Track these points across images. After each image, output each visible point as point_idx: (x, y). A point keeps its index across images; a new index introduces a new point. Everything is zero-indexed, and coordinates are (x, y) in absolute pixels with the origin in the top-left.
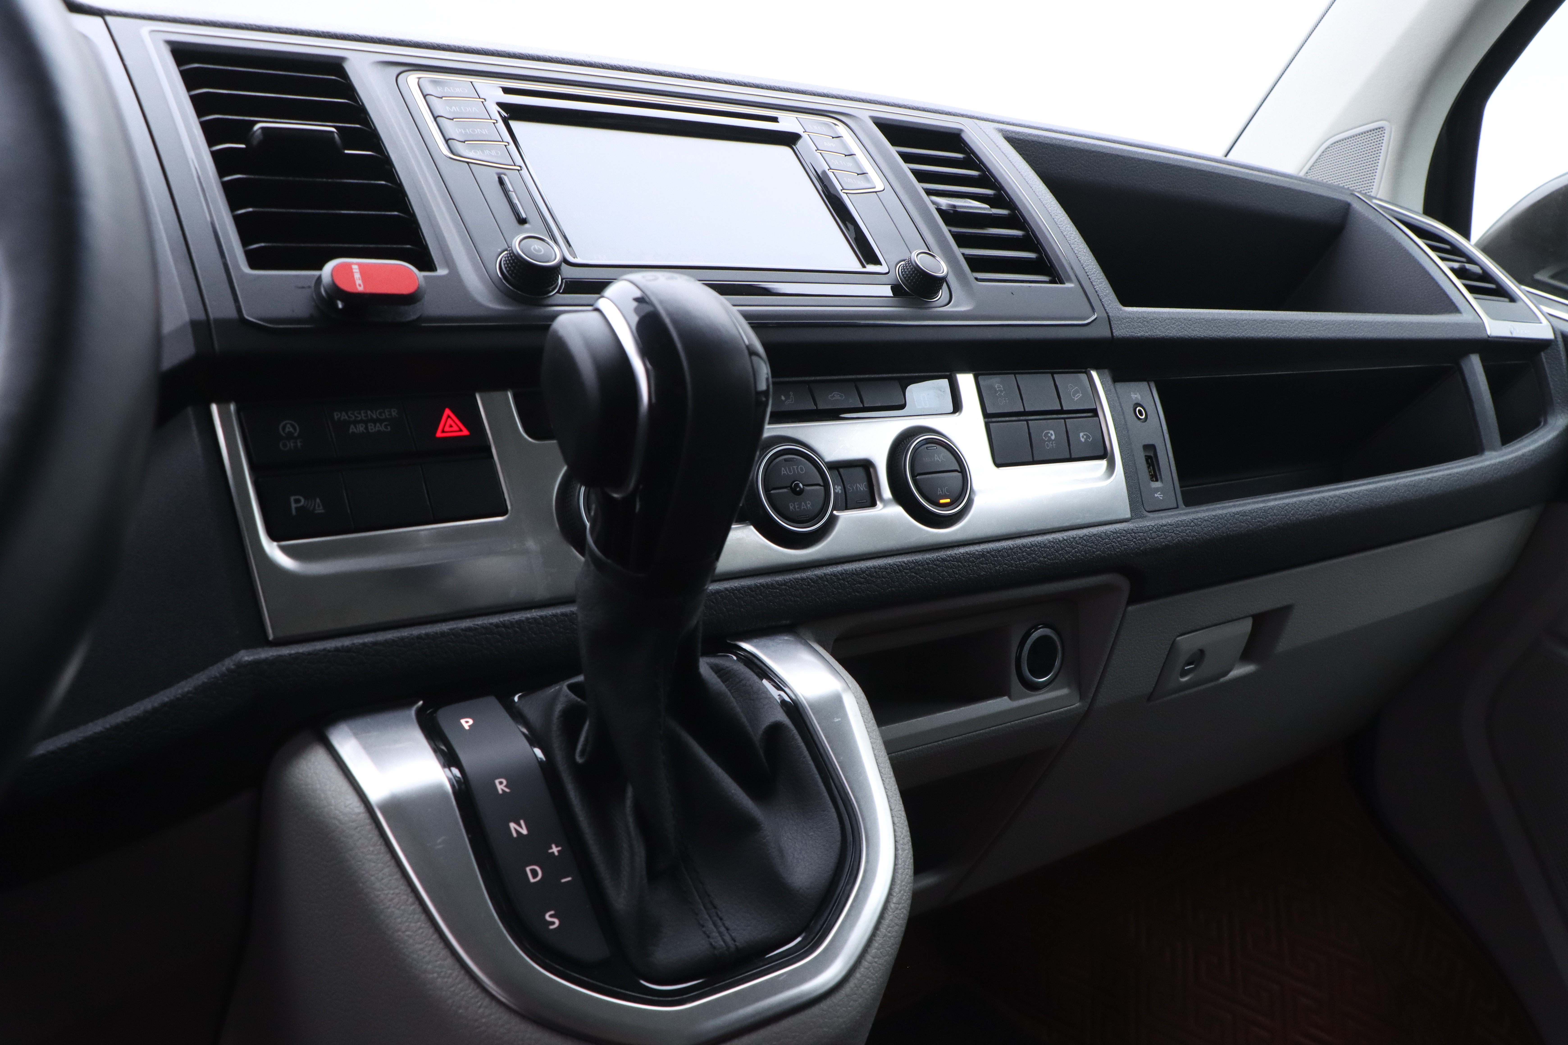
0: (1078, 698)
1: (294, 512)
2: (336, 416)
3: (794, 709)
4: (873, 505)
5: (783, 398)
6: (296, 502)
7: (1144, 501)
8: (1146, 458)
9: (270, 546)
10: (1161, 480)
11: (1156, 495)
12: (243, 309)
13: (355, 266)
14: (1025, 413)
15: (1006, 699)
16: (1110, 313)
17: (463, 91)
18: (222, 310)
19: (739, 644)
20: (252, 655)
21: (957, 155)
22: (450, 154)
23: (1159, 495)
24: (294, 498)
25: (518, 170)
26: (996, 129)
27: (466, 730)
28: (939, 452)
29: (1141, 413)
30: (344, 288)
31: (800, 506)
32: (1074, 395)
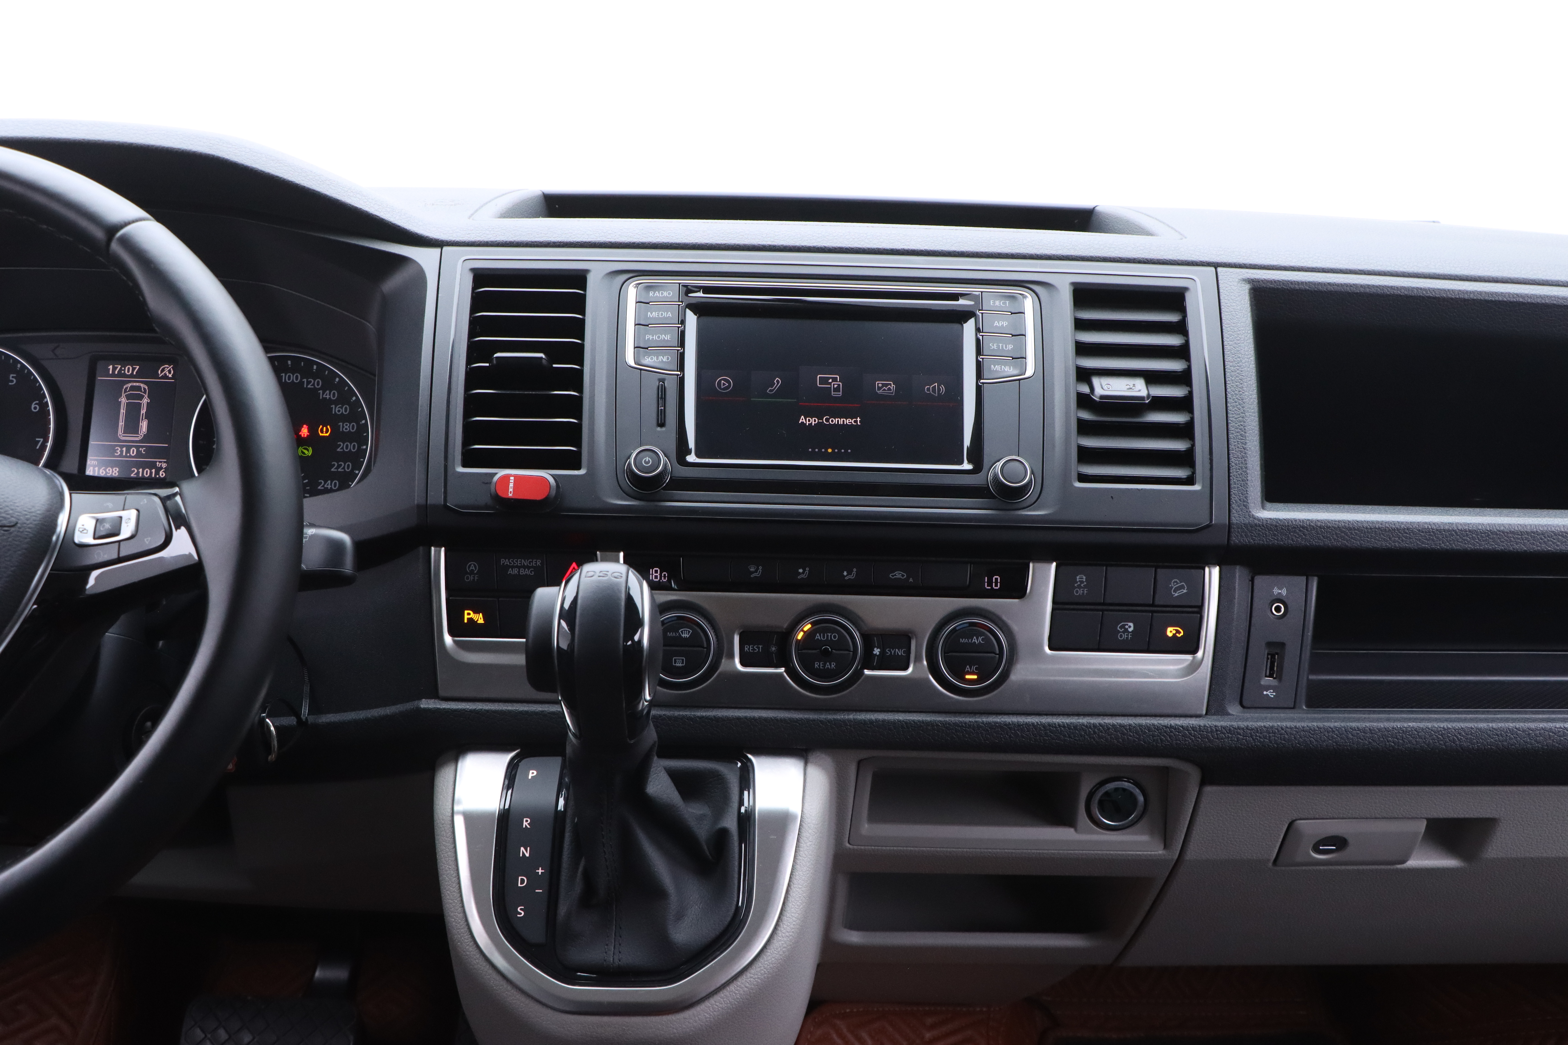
0: (1162, 846)
1: (466, 621)
2: (503, 561)
3: (746, 820)
4: (906, 668)
5: (845, 573)
6: (468, 615)
7: (1245, 697)
8: (1268, 654)
9: (448, 640)
10: (1279, 678)
11: (1265, 693)
12: (449, 498)
13: (512, 478)
14: (1104, 604)
15: (1072, 830)
16: (1234, 520)
17: (669, 294)
18: (436, 497)
19: (750, 756)
20: (426, 704)
21: (1172, 317)
22: (632, 363)
23: (1270, 693)
24: (466, 612)
25: (678, 375)
26: (1244, 280)
27: (530, 778)
28: (982, 634)
29: (1278, 609)
30: (501, 494)
31: (825, 665)
32: (1175, 591)
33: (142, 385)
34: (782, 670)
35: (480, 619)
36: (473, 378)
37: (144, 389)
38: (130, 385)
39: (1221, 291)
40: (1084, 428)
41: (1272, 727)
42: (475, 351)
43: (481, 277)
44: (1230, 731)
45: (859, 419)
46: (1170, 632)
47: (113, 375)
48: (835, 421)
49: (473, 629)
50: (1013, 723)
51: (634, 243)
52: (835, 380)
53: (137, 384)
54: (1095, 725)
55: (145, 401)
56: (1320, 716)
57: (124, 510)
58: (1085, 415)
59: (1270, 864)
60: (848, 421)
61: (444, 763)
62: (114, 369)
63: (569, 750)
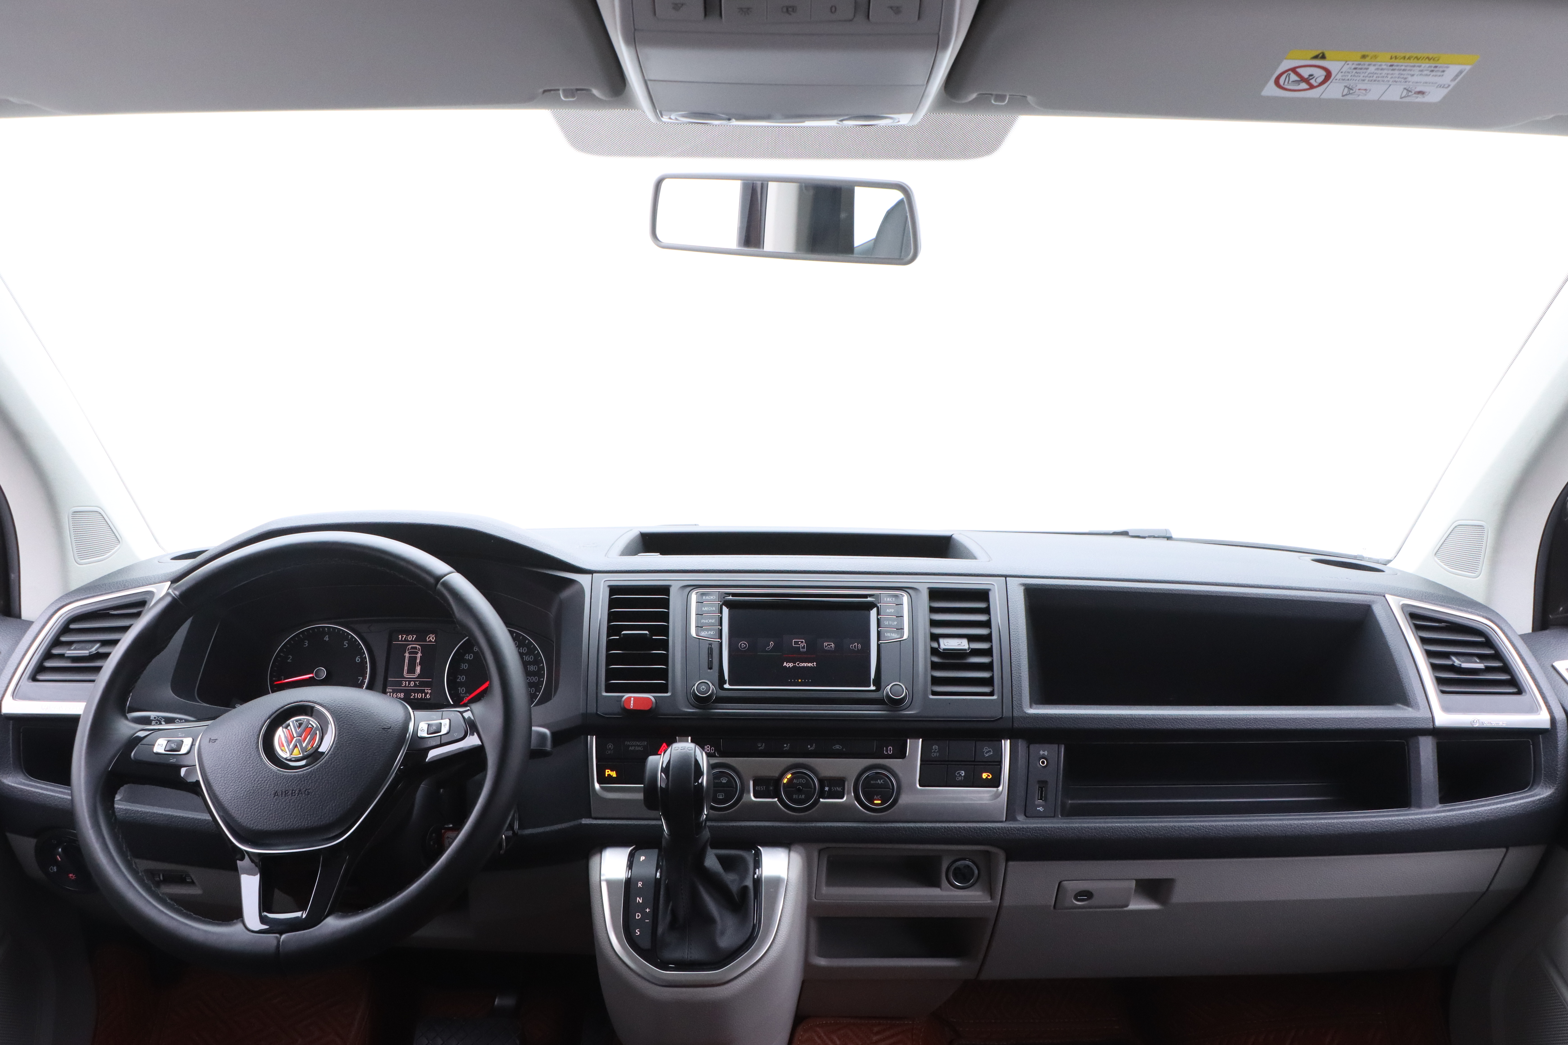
0: (990, 898)
1: (606, 776)
2: (626, 743)
3: (757, 882)
4: (842, 798)
5: (809, 747)
6: (608, 772)
7: (1027, 811)
8: (1039, 787)
9: (597, 786)
10: (1045, 800)
11: (1038, 809)
12: (599, 709)
13: (632, 698)
14: (948, 761)
15: (938, 889)
16: (1015, 715)
17: (714, 597)
18: (592, 709)
19: (759, 847)
20: (585, 821)
21: (982, 605)
22: (694, 635)
23: (1041, 809)
24: (607, 771)
25: (719, 641)
26: (1021, 584)
27: (641, 860)
28: (882, 778)
29: (1043, 762)
30: (627, 707)
31: (799, 796)
32: (986, 753)
33: (418, 646)
34: (776, 799)
35: (614, 774)
36: (610, 645)
37: (419, 648)
38: (411, 646)
39: (1008, 590)
40: (935, 666)
41: (1041, 827)
42: (611, 630)
43: (614, 590)
44: (1018, 829)
45: (815, 663)
46: (984, 776)
47: (402, 641)
48: (803, 665)
49: (610, 780)
50: (901, 827)
51: (695, 570)
52: (802, 642)
53: (415, 646)
54: (945, 827)
55: (419, 655)
56: (1069, 821)
57: (442, 719)
58: (936, 659)
59: (1052, 908)
60: (809, 665)
61: (594, 854)
62: (402, 637)
63: (664, 843)
